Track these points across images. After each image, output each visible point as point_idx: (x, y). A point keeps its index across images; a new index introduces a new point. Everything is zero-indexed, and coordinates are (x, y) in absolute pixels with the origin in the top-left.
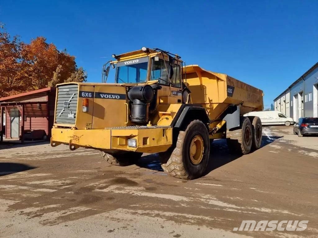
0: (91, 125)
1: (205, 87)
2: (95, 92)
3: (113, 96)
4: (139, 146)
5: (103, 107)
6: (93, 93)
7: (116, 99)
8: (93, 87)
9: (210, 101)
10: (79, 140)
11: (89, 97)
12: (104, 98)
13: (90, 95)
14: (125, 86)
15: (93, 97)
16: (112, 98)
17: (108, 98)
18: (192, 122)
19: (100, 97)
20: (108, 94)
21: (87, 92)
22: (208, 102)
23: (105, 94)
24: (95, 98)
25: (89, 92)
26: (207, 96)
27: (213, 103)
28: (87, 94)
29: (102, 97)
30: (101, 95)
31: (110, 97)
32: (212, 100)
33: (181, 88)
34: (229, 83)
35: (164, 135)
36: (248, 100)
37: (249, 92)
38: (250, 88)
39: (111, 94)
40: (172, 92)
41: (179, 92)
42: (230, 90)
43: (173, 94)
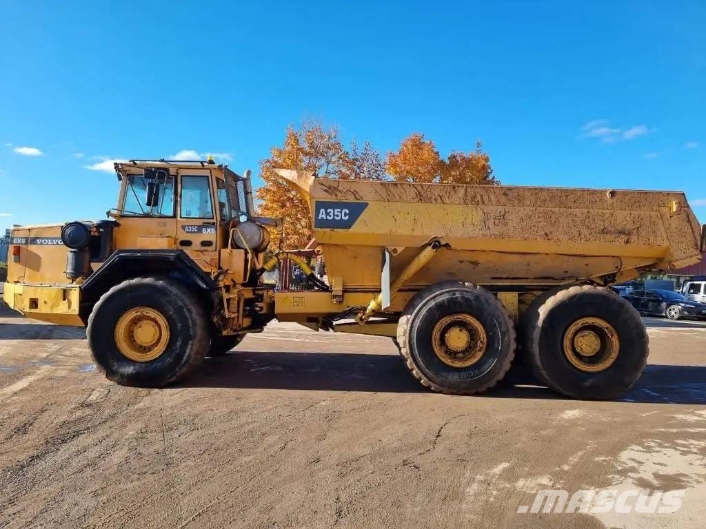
2: (31, 238)
3: (54, 241)
5: (39, 256)
6: (27, 239)
7: (59, 244)
8: (28, 231)
11: (21, 244)
12: (41, 243)
13: (24, 241)
15: (26, 243)
16: (52, 243)
17: (47, 244)
19: (37, 243)
20: (48, 238)
21: (20, 238)
23: (43, 238)
24: (30, 244)
25: (22, 238)
28: (19, 241)
30: (38, 240)
31: (50, 243)
33: (213, 218)
34: (329, 196)
35: (64, 299)
36: (494, 230)
37: (501, 208)
38: (505, 194)
39: (52, 238)
40: (183, 227)
41: (206, 227)
42: (336, 213)
43: (187, 232)
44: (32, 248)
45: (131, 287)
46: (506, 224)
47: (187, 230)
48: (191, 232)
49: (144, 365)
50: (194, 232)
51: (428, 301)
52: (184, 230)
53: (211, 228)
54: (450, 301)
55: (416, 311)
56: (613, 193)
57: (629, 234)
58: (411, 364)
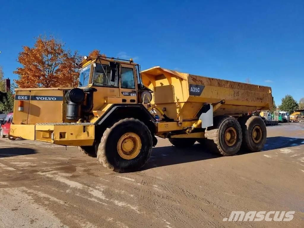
0: (27, 121)
1: (173, 86)
2: (31, 96)
3: (49, 98)
4: (55, 139)
5: (39, 107)
6: (28, 97)
7: (53, 100)
8: (29, 91)
9: (178, 100)
10: (14, 132)
11: (25, 100)
12: (40, 100)
13: (26, 98)
14: (62, 89)
15: (28, 99)
16: (48, 99)
17: (44, 100)
18: (122, 120)
19: (36, 100)
20: (44, 97)
21: (23, 96)
22: (176, 101)
23: (41, 96)
24: (31, 100)
25: (25, 96)
26: (175, 95)
27: (180, 102)
28: (23, 98)
29: (38, 99)
30: (37, 98)
31: (46, 99)
32: (179, 100)
33: (135, 89)
34: (193, 82)
35: (84, 131)
36: (236, 98)
37: (237, 90)
38: (239, 85)
39: (47, 97)
40: (122, 93)
41: (132, 93)
42: (196, 89)
43: (124, 95)
44: (34, 102)
45: (124, 123)
46: (238, 96)
47: (124, 94)
48: (126, 95)
49: (131, 161)
50: (127, 95)
51: (223, 123)
52: (123, 94)
53: (135, 93)
54: (228, 122)
55: (220, 127)
56: (260, 86)
57: (262, 100)
58: (219, 147)
